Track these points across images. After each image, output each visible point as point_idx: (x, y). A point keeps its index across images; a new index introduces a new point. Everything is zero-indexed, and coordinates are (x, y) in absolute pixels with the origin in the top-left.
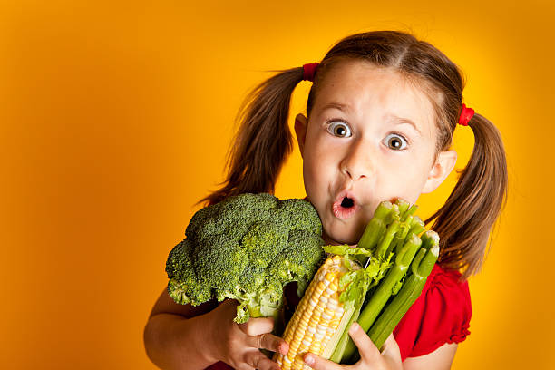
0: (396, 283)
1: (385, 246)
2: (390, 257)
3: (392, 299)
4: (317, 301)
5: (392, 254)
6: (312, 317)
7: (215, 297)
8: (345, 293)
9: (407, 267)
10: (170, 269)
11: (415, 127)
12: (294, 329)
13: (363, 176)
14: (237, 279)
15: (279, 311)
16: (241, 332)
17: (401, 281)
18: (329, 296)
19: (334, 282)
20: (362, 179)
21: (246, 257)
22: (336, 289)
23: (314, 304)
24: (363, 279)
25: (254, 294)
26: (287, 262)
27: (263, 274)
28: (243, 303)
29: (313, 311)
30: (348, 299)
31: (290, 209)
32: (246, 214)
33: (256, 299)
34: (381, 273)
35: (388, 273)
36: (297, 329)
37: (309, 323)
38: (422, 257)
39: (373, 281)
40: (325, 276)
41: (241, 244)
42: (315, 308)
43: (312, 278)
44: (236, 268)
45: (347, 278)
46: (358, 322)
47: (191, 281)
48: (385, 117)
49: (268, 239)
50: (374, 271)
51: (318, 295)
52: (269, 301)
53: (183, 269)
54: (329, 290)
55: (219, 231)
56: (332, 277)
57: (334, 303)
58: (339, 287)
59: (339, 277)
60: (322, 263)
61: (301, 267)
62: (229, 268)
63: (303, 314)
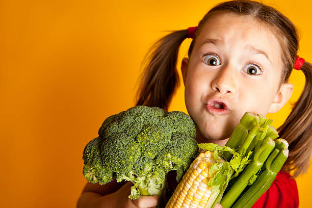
0: (253, 176)
1: (246, 146)
2: (249, 154)
3: (248, 188)
4: (192, 184)
5: (251, 153)
6: (187, 196)
7: (115, 179)
8: (213, 179)
9: (262, 164)
10: (85, 157)
11: (267, 57)
12: (172, 204)
13: (229, 92)
14: (131, 166)
15: (162, 192)
16: (133, 206)
17: (256, 175)
18: (200, 181)
19: (205, 170)
20: (229, 94)
21: (139, 150)
22: (206, 175)
23: (189, 186)
24: (228, 169)
25: (144, 178)
26: (169, 155)
27: (151, 164)
28: (136, 185)
29: (188, 192)
30: (215, 183)
31: (173, 117)
32: (141, 119)
33: (145, 182)
34: (241, 167)
35: (246, 168)
36: (175, 204)
37: (184, 201)
38: (275, 156)
39: (235, 172)
40: (199, 166)
41: (135, 140)
42: (190, 189)
43: (188, 168)
44: (131, 158)
45: (215, 167)
46: (220, 203)
47: (98, 166)
48: (246, 47)
49: (155, 138)
50: (237, 164)
51: (192, 179)
52: (154, 184)
53: (94, 157)
54: (201, 176)
55: (121, 131)
56: (204, 166)
57: (204, 186)
58: (208, 174)
59: (209, 167)
60: (197, 156)
61: (179, 160)
62: (126, 157)
63: (180, 193)
